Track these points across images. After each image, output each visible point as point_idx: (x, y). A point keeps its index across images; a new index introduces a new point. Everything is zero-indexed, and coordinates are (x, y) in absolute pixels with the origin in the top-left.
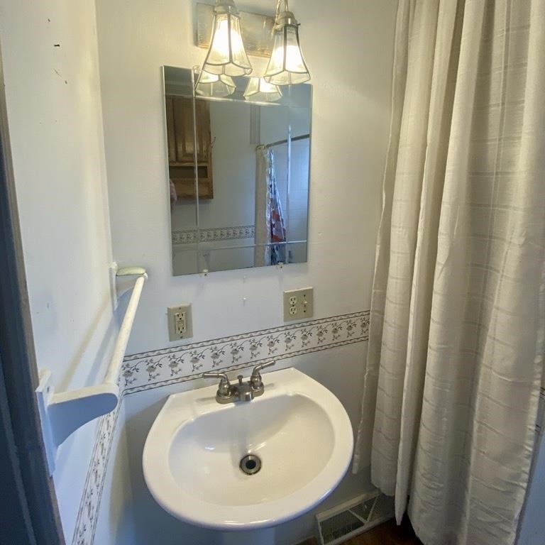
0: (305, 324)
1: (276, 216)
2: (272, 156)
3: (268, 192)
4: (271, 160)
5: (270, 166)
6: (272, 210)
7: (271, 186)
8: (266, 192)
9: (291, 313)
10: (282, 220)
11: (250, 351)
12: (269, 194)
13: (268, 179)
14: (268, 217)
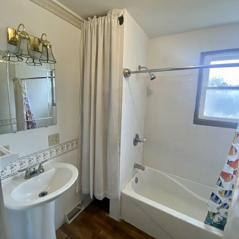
0: (57, 146)
1: (29, 112)
2: (25, 84)
3: (24, 101)
4: (25, 86)
5: (25, 89)
6: (27, 109)
7: (26, 98)
8: (23, 101)
9: (52, 143)
10: (33, 114)
11: (36, 160)
12: (25, 102)
13: (23, 95)
14: (25, 113)
